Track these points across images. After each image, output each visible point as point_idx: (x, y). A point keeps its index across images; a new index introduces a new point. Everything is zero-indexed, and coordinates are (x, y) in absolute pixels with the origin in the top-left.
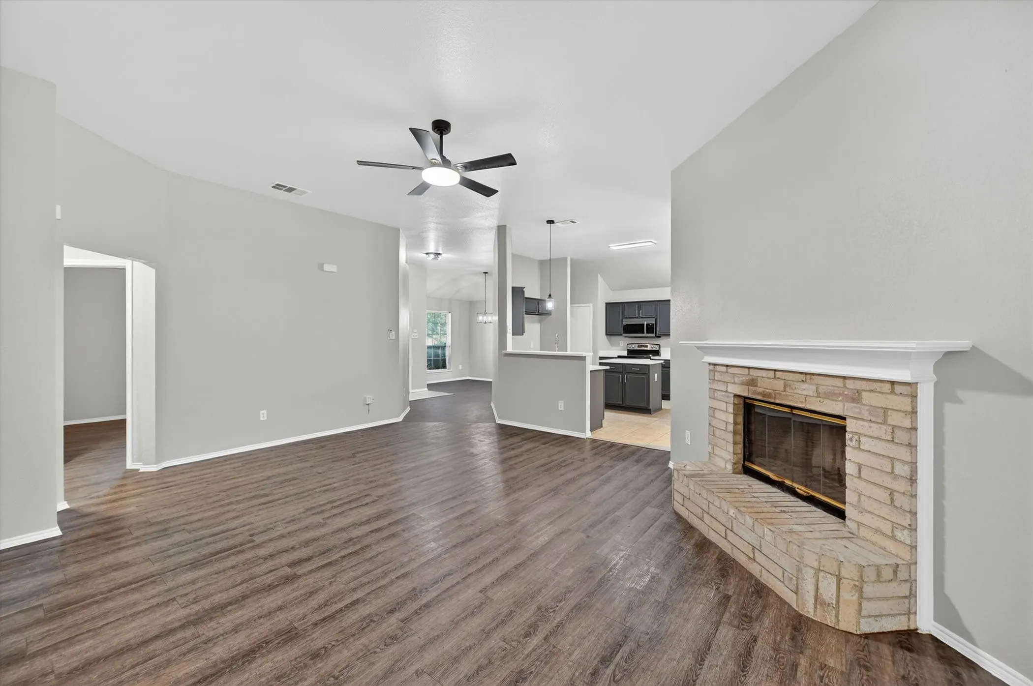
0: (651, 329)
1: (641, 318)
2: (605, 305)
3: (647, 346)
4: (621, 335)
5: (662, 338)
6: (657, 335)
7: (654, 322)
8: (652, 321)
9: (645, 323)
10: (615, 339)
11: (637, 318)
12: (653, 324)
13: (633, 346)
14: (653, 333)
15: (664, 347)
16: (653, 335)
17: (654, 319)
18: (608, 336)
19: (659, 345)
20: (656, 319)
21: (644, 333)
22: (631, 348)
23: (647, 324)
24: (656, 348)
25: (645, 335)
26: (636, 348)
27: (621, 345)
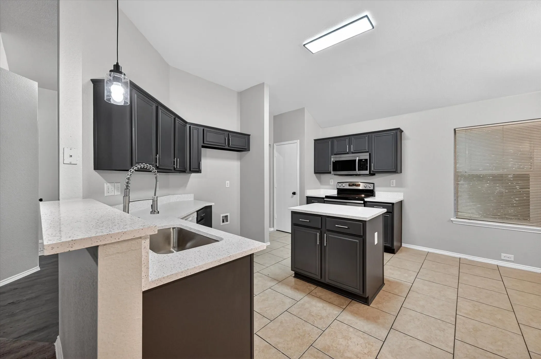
0: (363, 165)
1: (353, 153)
2: (314, 141)
3: (359, 185)
4: (330, 173)
5: (377, 175)
6: (371, 172)
7: (368, 157)
8: (365, 156)
9: (357, 159)
10: (325, 177)
11: (348, 153)
12: (366, 160)
13: (344, 185)
14: (367, 170)
15: (378, 186)
16: (367, 172)
17: (368, 154)
18: (316, 174)
19: (373, 183)
20: (370, 154)
21: (355, 170)
22: (342, 187)
23: (358, 160)
24: (370, 187)
25: (357, 172)
26: (347, 187)
27: (331, 184)
